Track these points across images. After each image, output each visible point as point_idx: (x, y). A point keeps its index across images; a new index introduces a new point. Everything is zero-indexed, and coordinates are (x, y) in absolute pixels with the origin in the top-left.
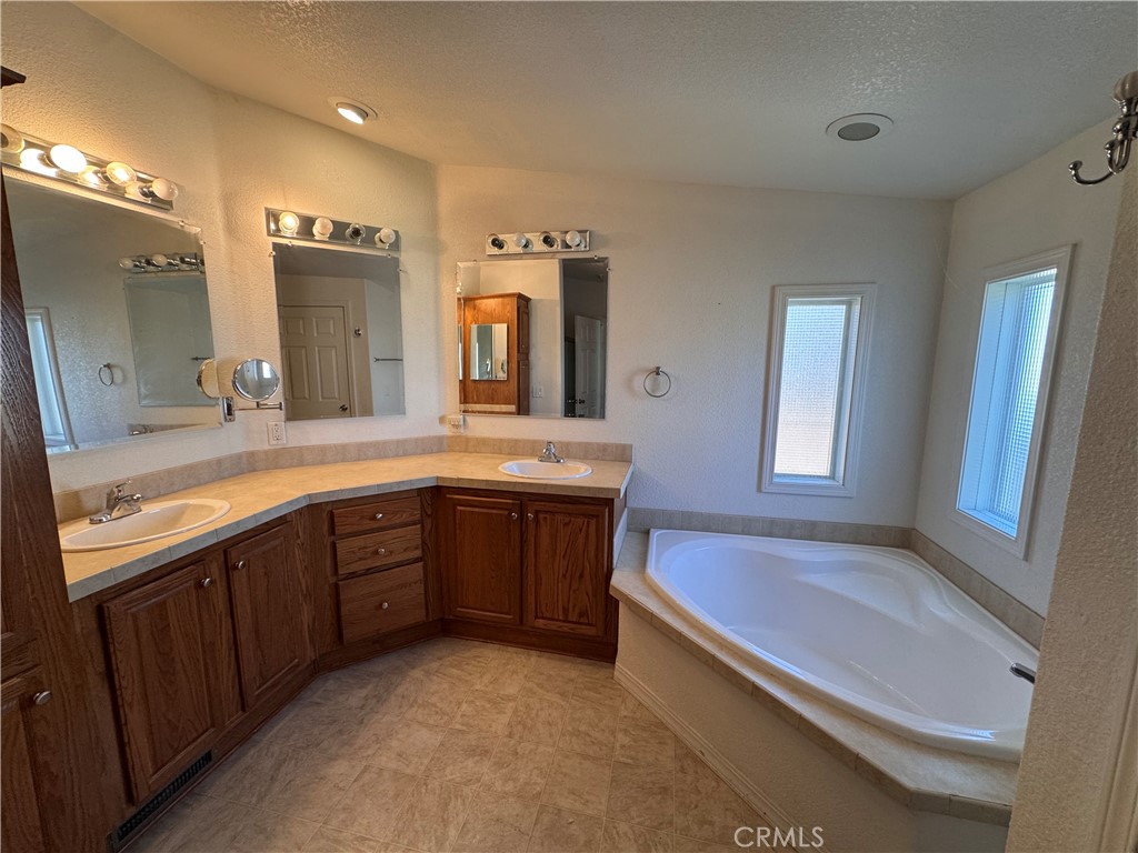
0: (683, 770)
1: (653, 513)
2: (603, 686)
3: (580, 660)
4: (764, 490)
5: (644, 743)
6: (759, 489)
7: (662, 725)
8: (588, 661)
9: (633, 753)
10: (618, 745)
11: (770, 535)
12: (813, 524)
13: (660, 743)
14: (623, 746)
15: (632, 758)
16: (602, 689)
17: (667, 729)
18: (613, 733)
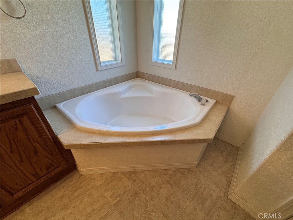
0: (134, 180)
1: (53, 96)
2: (81, 183)
3: (58, 183)
4: (99, 70)
5: (116, 187)
6: (97, 70)
7: (115, 174)
8: (63, 180)
9: (116, 194)
10: (109, 198)
11: (106, 87)
12: (117, 78)
13: (120, 180)
14: (111, 197)
15: (118, 197)
16: (82, 185)
17: (117, 173)
18: (103, 196)
